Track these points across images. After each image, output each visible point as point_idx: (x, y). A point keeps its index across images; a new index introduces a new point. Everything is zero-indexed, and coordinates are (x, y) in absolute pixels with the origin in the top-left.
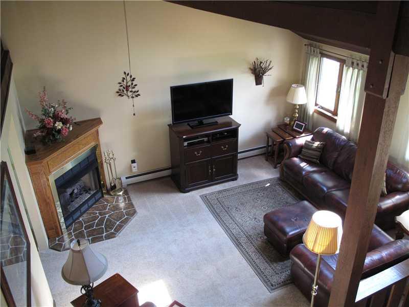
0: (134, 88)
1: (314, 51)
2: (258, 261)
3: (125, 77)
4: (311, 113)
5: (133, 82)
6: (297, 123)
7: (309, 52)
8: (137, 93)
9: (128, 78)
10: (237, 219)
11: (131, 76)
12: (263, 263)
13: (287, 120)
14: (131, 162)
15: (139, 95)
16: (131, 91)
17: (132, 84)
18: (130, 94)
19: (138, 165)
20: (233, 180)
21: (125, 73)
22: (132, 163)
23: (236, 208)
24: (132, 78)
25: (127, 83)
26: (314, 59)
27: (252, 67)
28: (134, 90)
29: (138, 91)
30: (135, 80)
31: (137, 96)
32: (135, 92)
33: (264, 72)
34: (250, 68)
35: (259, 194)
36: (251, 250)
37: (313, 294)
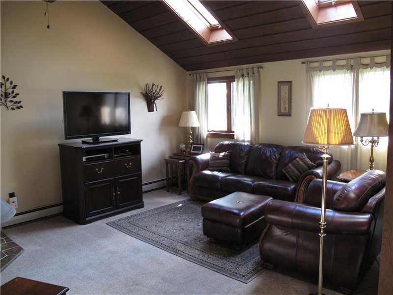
0: (15, 97)
1: (200, 77)
2: (210, 260)
3: (4, 83)
4: (205, 137)
5: (14, 90)
6: (194, 147)
7: (195, 80)
8: (19, 105)
9: (8, 84)
10: (162, 233)
11: (11, 83)
12: (218, 260)
13: (183, 146)
14: (8, 196)
15: (21, 107)
16: (11, 101)
17: (13, 92)
18: (9, 104)
19: (18, 200)
20: (139, 208)
21: (4, 77)
22: (10, 197)
23: (156, 226)
24: (12, 85)
25: (6, 90)
26: (201, 83)
27: (144, 92)
28: (15, 100)
29: (20, 102)
30: (17, 87)
31: (18, 108)
32: (16, 102)
33: (156, 98)
34: (142, 93)
35: (175, 212)
36: (196, 253)
37: (322, 235)
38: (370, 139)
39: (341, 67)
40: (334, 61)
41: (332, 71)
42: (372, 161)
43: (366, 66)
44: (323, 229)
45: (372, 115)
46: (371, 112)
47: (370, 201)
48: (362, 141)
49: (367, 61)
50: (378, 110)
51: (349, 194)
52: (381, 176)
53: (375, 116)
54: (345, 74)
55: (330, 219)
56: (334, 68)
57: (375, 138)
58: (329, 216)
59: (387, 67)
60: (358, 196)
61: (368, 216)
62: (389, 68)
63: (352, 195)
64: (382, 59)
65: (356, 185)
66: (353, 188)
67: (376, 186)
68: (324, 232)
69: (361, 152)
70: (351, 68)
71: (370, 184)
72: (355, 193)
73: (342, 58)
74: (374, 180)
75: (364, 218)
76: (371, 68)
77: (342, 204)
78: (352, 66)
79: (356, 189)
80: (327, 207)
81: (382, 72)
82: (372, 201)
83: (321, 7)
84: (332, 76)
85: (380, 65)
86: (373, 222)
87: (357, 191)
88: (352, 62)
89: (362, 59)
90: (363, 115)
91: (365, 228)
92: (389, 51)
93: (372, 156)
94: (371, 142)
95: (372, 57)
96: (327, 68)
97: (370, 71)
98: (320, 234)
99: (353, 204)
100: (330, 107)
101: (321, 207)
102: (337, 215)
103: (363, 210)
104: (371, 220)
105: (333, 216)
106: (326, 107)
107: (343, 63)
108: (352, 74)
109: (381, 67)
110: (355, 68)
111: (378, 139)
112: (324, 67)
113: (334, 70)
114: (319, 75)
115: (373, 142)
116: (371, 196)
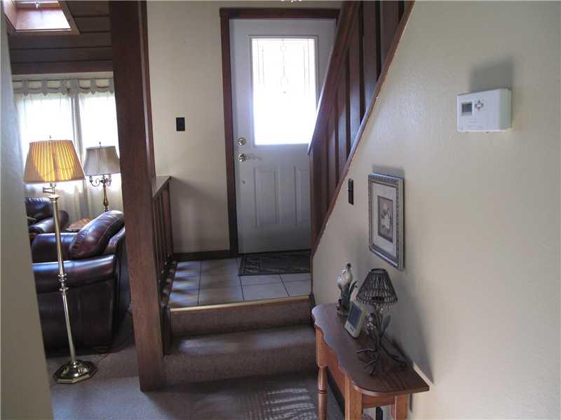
37: (64, 290)
38: (100, 178)
39: (55, 90)
40: (45, 81)
41: (42, 94)
42: (106, 204)
43: (86, 90)
44: (64, 282)
45: (100, 149)
46: (98, 145)
47: (111, 241)
48: (91, 182)
49: (87, 84)
50: (106, 144)
51: (87, 237)
52: (118, 215)
53: (104, 150)
54: (61, 98)
55: (69, 271)
56: (45, 91)
57: (107, 177)
58: (68, 268)
59: (111, 92)
60: (97, 239)
61: (111, 258)
62: (114, 94)
63: (90, 239)
64: (105, 83)
65: (94, 227)
66: (90, 230)
67: (115, 226)
68: (66, 286)
69: (92, 196)
70: (68, 92)
71: (108, 224)
72: (93, 236)
73: (55, 79)
74: (111, 220)
75: (108, 260)
76: (93, 93)
77: (80, 251)
78: (68, 90)
79: (94, 231)
80: (64, 259)
81: (106, 98)
82: (113, 242)
83: (20, 8)
84: (44, 101)
85: (103, 89)
86: (118, 263)
87: (95, 234)
88: (68, 84)
89: (81, 81)
90: (90, 150)
91: (110, 271)
92: (111, 74)
93: (105, 199)
94: (102, 181)
95: (93, 80)
96: (35, 91)
97: (91, 96)
98: (61, 290)
99: (93, 249)
100: (52, 139)
101: (57, 261)
102: (77, 264)
103: (105, 253)
104: (115, 261)
105: (73, 267)
106: (48, 139)
107: (57, 84)
108: (70, 99)
109: (104, 92)
110: (73, 92)
111: (110, 176)
112: (32, 89)
113: (45, 93)
114: (24, 100)
115: (104, 181)
116: (111, 237)
